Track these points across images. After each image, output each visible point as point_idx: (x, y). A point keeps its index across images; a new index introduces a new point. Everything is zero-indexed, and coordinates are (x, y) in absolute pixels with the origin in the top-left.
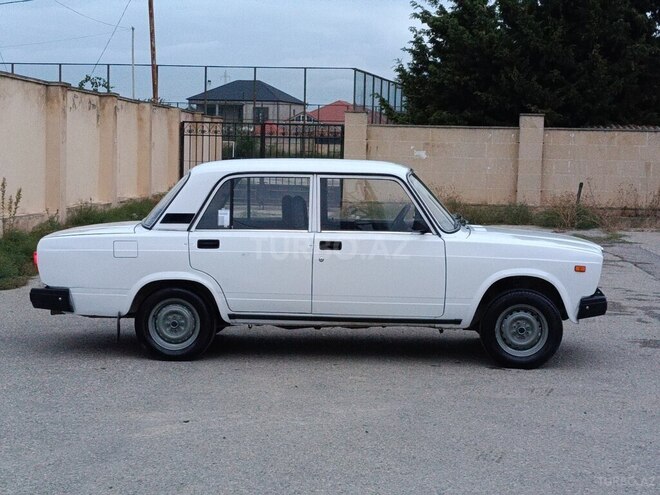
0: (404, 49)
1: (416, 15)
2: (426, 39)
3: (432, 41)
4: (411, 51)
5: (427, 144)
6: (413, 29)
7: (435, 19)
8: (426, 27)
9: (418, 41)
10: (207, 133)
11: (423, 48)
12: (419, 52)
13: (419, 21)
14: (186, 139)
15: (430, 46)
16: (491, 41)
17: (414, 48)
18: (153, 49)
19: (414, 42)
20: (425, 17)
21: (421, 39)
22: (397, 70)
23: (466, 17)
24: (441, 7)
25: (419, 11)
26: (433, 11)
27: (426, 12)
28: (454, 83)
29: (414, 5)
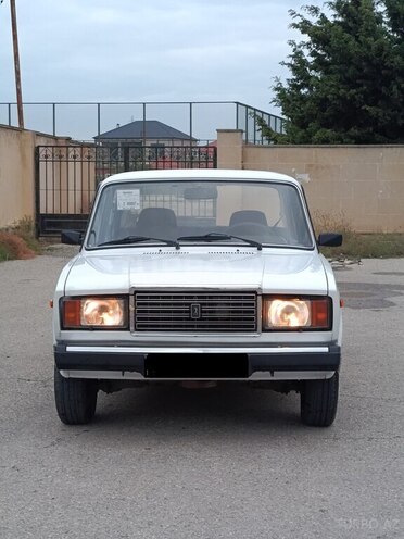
0: (283, 63)
1: (296, 26)
2: (306, 52)
3: (313, 54)
4: (289, 65)
5: (311, 166)
6: (292, 43)
7: (316, 29)
8: (306, 38)
9: (298, 55)
10: (79, 158)
11: (303, 63)
12: (299, 66)
13: (298, 31)
14: (42, 164)
15: (311, 59)
16: (380, 49)
17: (293, 62)
18: (18, 72)
19: (293, 57)
20: (305, 27)
21: (301, 53)
23: (350, 24)
24: (322, 15)
25: (298, 20)
26: (314, 20)
27: (306, 22)
28: (339, 97)
29: (293, 13)
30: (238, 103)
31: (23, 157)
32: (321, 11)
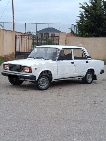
0: (77, 16)
1: (81, 7)
3: (85, 14)
5: (82, 42)
6: (80, 11)
7: (86, 8)
8: (84, 11)
9: (82, 14)
10: (26, 38)
11: (83, 16)
12: (82, 17)
14: (17, 40)
15: (85, 15)
16: (101, 14)
17: (80, 16)
18: (13, 16)
19: (80, 15)
20: (83, 8)
21: (83, 14)
22: (77, 22)
23: (94, 7)
24: (88, 5)
25: (82, 6)
26: (86, 6)
27: (84, 6)
28: (90, 25)
29: (80, 4)
30: (72, 24)
31: (13, 38)
32: (88, 4)
